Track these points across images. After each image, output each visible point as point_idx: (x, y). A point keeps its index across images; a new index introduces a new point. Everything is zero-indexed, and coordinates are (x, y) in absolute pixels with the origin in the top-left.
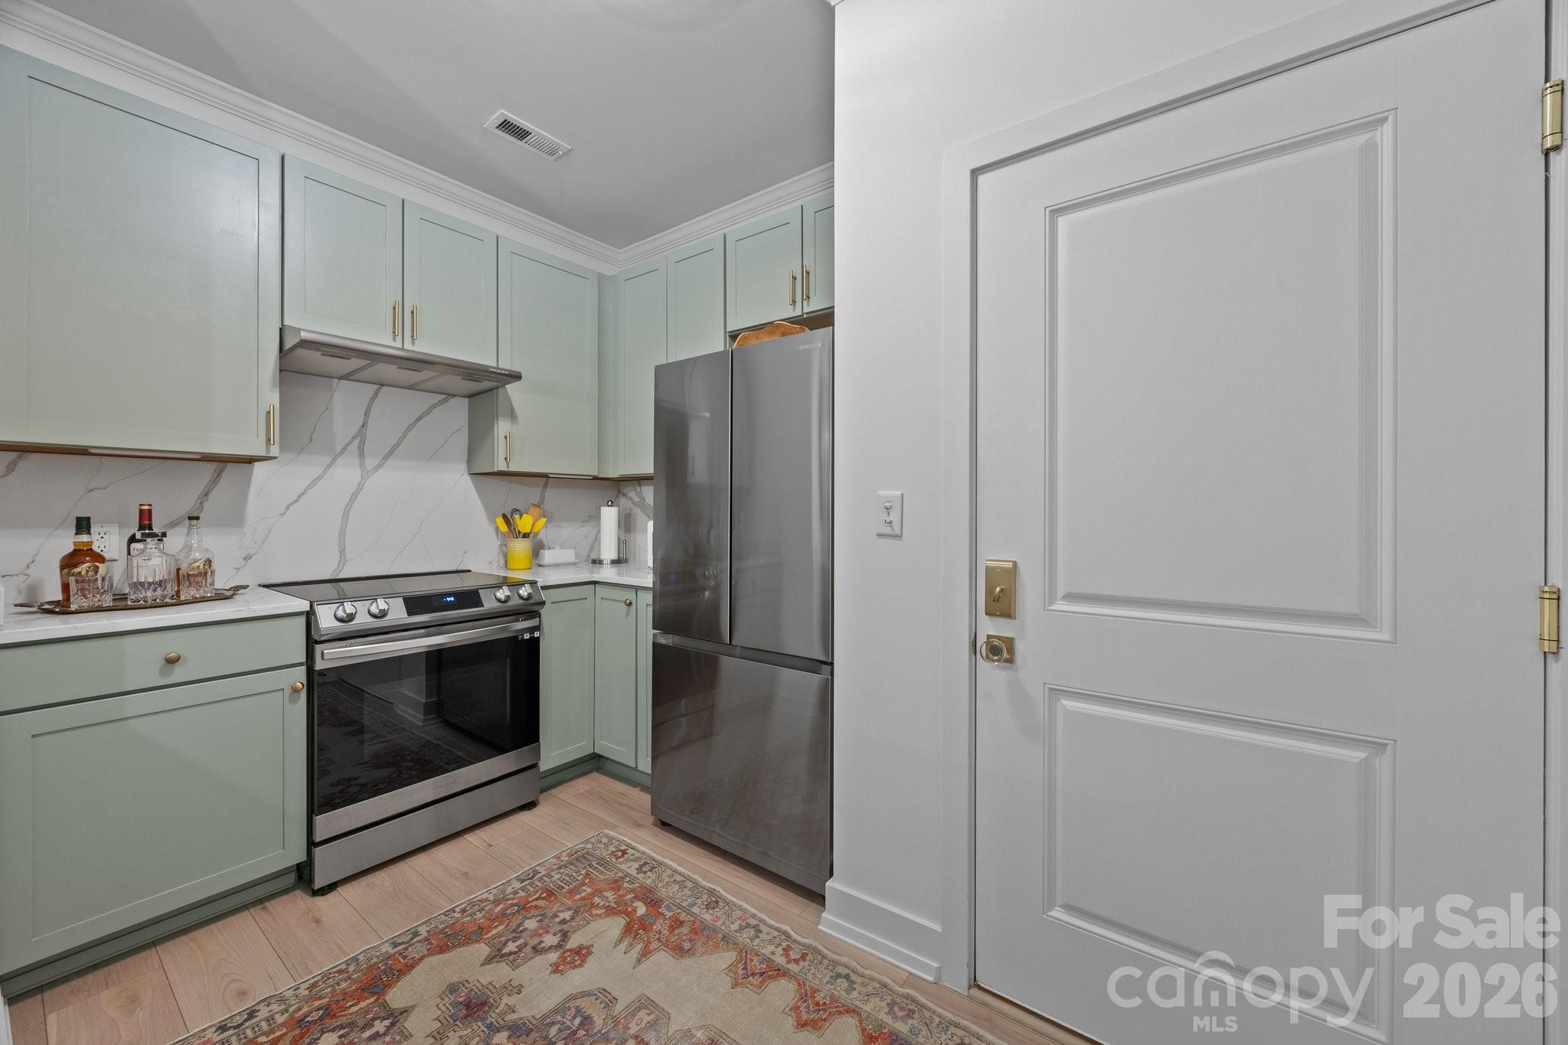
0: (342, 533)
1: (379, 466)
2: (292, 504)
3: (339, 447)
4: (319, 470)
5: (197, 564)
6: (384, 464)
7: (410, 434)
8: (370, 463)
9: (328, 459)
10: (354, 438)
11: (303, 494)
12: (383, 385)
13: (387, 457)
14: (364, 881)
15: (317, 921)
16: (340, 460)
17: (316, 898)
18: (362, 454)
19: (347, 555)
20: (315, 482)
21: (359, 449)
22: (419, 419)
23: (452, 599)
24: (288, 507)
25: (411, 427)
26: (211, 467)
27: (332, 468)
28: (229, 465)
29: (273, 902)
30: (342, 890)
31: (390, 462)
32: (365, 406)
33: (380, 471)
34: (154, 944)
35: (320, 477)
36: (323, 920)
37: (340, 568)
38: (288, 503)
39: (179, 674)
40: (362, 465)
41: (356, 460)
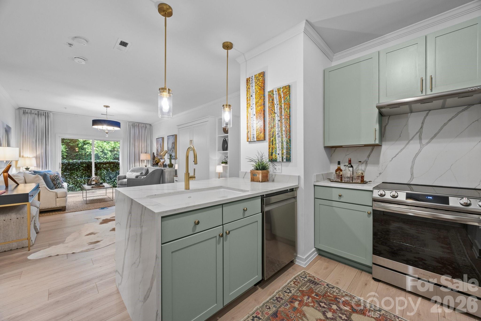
0: (412, 168)
1: (429, 142)
2: (394, 158)
3: (410, 138)
4: (403, 146)
5: (359, 174)
6: (431, 141)
7: (445, 127)
8: (424, 142)
9: (407, 142)
10: (417, 133)
11: (397, 154)
12: (430, 110)
13: (432, 138)
14: (388, 287)
15: (366, 285)
16: (411, 142)
17: (373, 280)
18: (420, 139)
19: (414, 175)
20: (402, 150)
21: (419, 137)
22: (450, 120)
23: (431, 198)
24: (392, 159)
25: (445, 124)
26: (370, 148)
27: (408, 145)
28: (375, 147)
29: (364, 272)
30: (380, 284)
31: (434, 140)
32: (422, 120)
33: (429, 145)
34: (340, 262)
35: (404, 148)
36: (367, 286)
37: (411, 180)
38: (392, 157)
39: (342, 200)
40: (421, 143)
41: (418, 141)
